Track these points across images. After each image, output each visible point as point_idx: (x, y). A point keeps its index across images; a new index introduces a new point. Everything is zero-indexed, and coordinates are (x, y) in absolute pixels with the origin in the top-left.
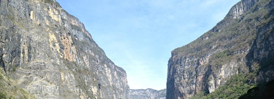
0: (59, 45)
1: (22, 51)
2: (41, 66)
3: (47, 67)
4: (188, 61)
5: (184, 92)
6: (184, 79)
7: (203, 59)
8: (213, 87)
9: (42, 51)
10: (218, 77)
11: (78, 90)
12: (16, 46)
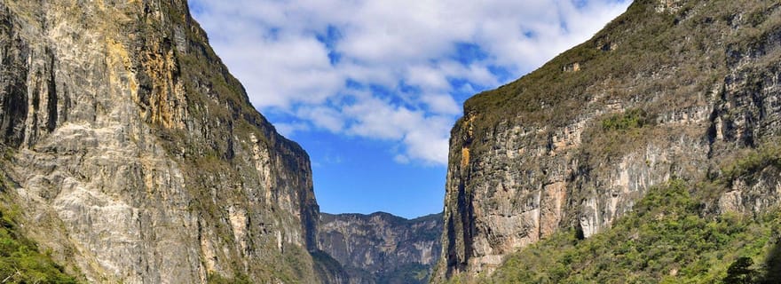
0: (139, 77)
1: (30, 96)
2: (84, 143)
3: (104, 147)
4: (518, 134)
5: (502, 231)
6: (505, 189)
7: (564, 133)
8: (594, 220)
9: (87, 94)
10: (609, 191)
11: (195, 220)
12: (17, 79)
